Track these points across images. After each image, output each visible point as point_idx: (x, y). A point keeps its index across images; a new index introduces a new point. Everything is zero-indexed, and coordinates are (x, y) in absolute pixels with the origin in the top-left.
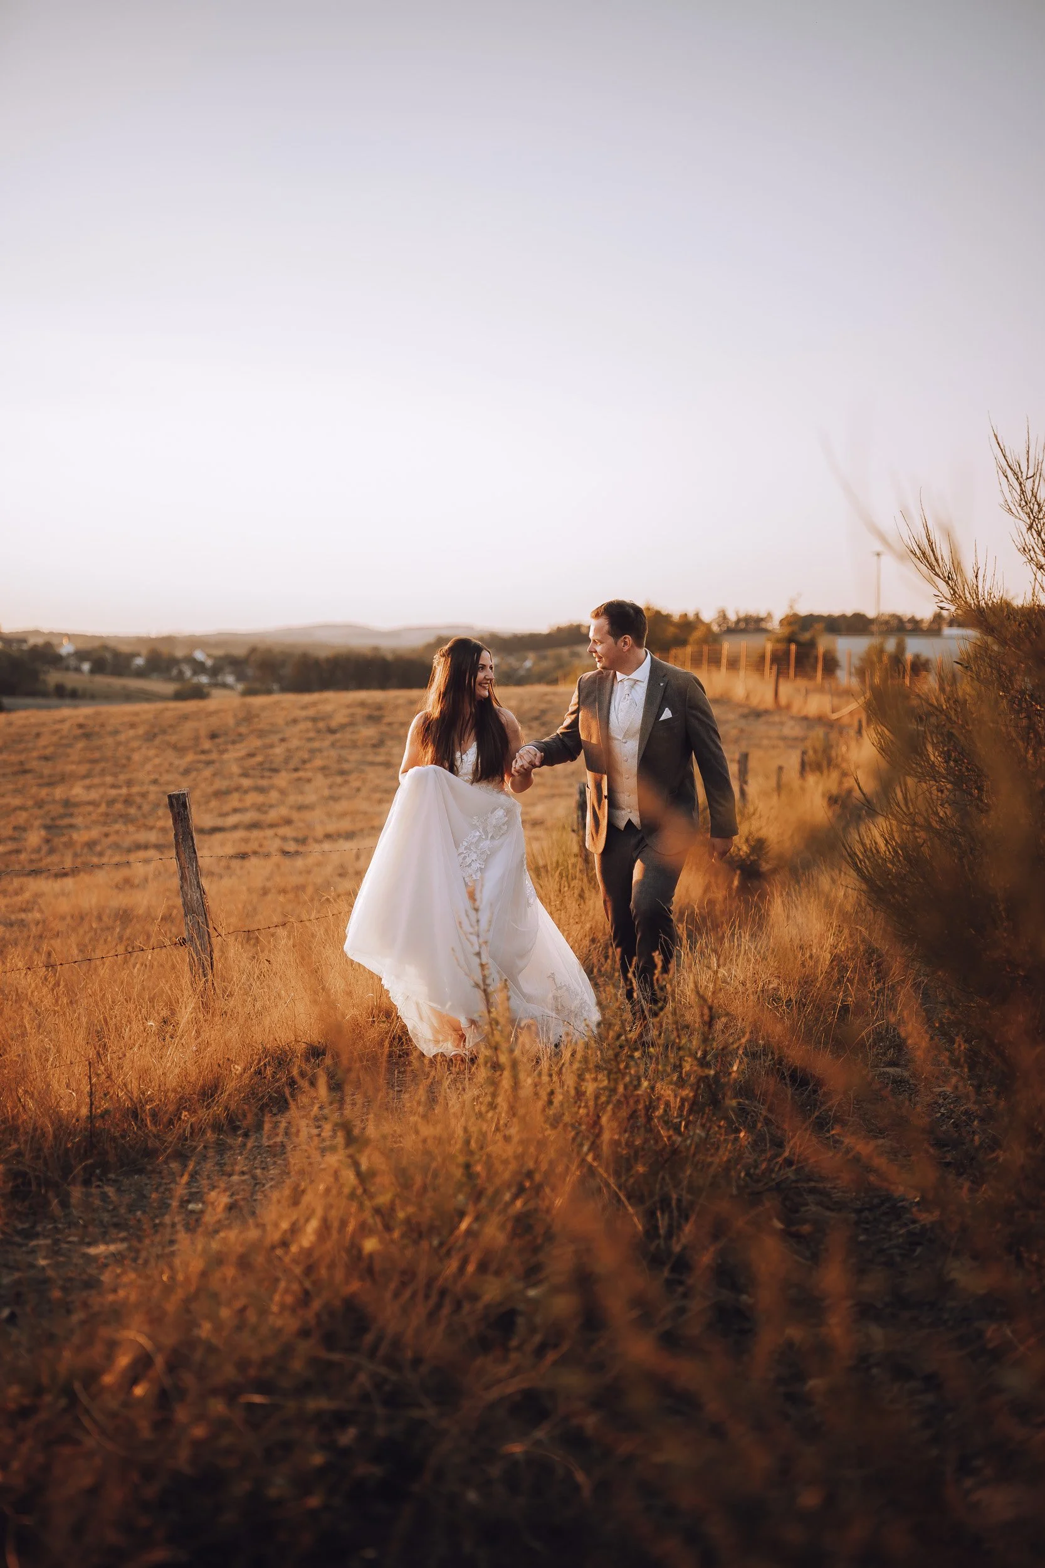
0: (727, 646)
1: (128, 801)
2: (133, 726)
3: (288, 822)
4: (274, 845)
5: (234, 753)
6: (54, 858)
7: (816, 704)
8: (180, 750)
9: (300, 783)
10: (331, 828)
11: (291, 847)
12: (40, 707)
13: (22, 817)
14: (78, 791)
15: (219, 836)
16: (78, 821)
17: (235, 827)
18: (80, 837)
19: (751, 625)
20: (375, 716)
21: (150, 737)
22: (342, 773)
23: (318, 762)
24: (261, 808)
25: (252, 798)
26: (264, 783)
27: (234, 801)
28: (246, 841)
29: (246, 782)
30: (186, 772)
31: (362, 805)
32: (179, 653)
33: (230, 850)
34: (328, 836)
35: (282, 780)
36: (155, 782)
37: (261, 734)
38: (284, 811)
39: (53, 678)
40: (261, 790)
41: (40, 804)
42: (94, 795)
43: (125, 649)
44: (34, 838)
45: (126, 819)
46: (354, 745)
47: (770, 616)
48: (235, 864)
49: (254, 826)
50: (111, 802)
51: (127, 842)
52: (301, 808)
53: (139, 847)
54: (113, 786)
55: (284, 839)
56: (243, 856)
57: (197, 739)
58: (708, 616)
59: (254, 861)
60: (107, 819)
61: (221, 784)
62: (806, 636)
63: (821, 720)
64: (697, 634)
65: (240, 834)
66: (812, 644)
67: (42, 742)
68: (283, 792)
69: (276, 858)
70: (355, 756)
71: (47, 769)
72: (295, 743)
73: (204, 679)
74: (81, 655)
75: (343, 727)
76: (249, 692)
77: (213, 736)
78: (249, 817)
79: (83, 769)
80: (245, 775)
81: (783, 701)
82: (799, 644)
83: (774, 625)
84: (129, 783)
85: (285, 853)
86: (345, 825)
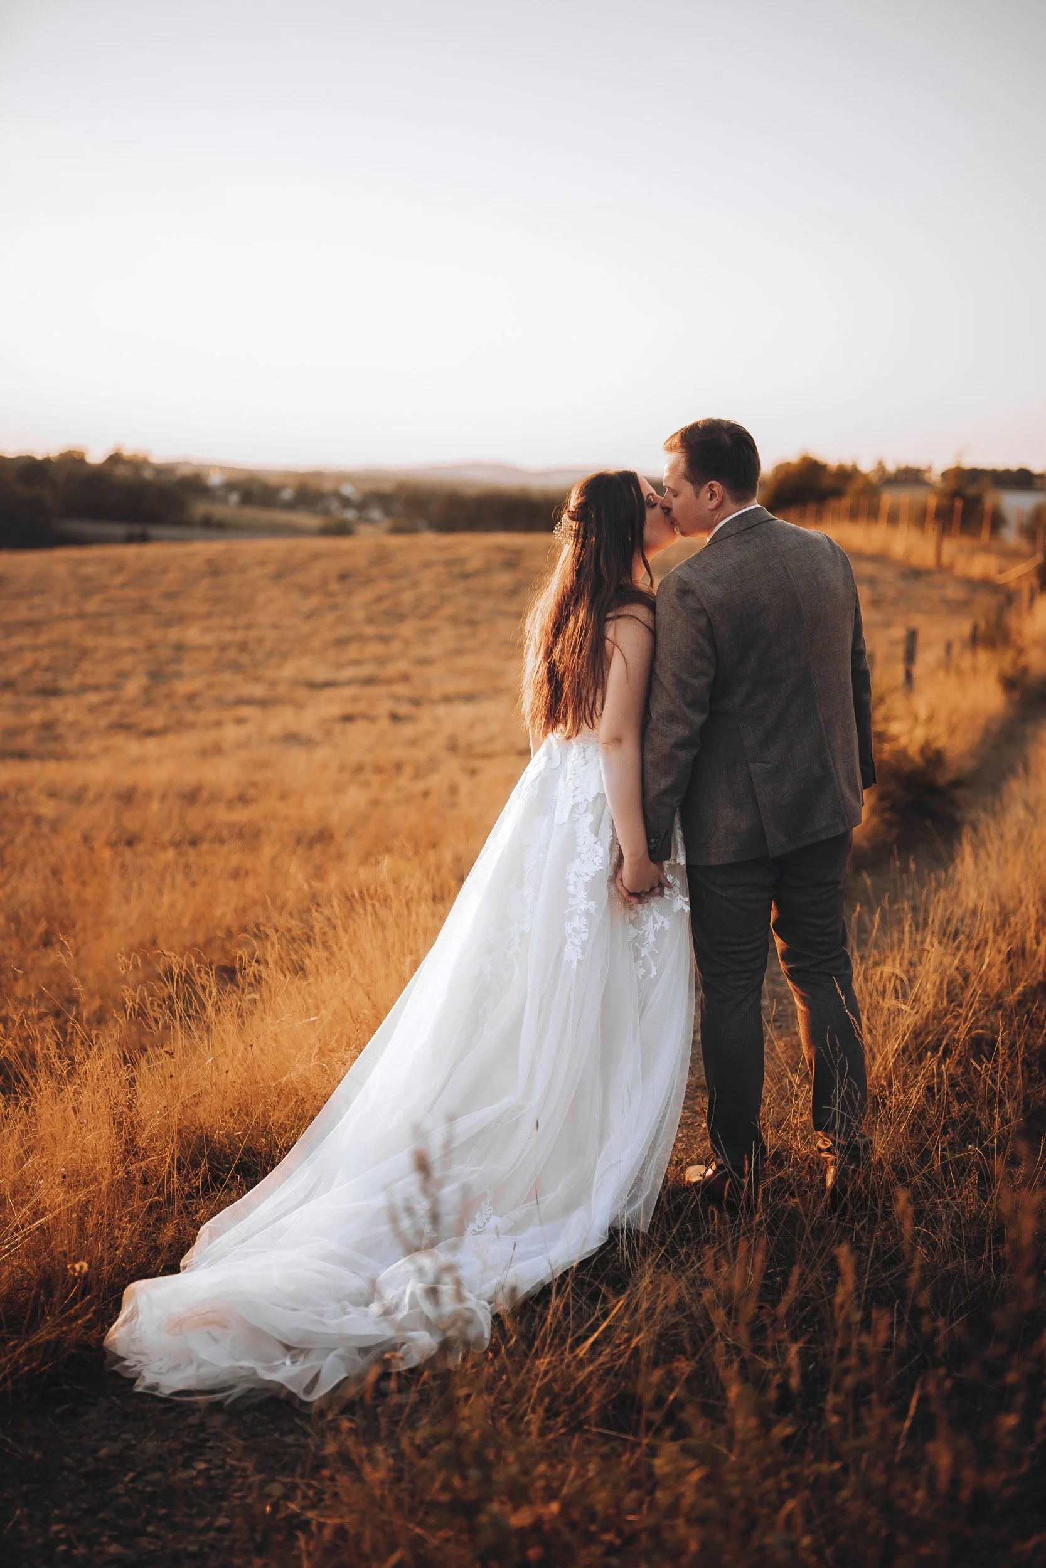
0: (889, 498)
1: (243, 647)
2: (262, 563)
3: (405, 678)
4: (386, 706)
5: (361, 598)
6: (148, 713)
7: (981, 565)
8: (305, 591)
9: (426, 633)
10: (451, 687)
11: (403, 709)
12: (174, 540)
13: (127, 662)
14: (193, 634)
15: (329, 693)
16: (186, 668)
17: (350, 682)
18: (182, 687)
19: (910, 477)
20: (512, 561)
21: (278, 576)
22: (472, 623)
23: (448, 610)
24: (381, 661)
25: (374, 649)
26: (387, 631)
27: (353, 652)
28: (355, 699)
29: (370, 630)
30: (309, 616)
31: (488, 661)
32: (328, 486)
33: (336, 710)
34: (447, 699)
35: (407, 629)
36: (275, 626)
37: (392, 577)
38: (403, 666)
39: (201, 508)
40: (384, 639)
41: (151, 647)
42: (209, 639)
43: (273, 481)
44: (133, 688)
45: (236, 667)
46: (487, 593)
47: (929, 469)
48: (338, 728)
49: (370, 681)
50: (223, 647)
51: (230, 695)
52: (423, 662)
53: (241, 701)
54: (233, 629)
55: (397, 698)
56: (348, 718)
57: (324, 582)
58: (866, 466)
59: (361, 725)
60: (218, 667)
61: (343, 631)
62: (972, 491)
63: (986, 584)
64: (857, 485)
65: (350, 691)
66: (977, 500)
67: (170, 576)
68: (407, 643)
69: (384, 723)
70: (486, 605)
71: (166, 607)
72: (425, 588)
73: (350, 515)
74: (230, 486)
75: (477, 573)
76: (396, 530)
77: (343, 577)
78: (367, 670)
79: (203, 609)
80: (370, 621)
81: (945, 559)
82: (965, 499)
83: (935, 476)
84: (248, 627)
85: (395, 718)
86: (465, 685)
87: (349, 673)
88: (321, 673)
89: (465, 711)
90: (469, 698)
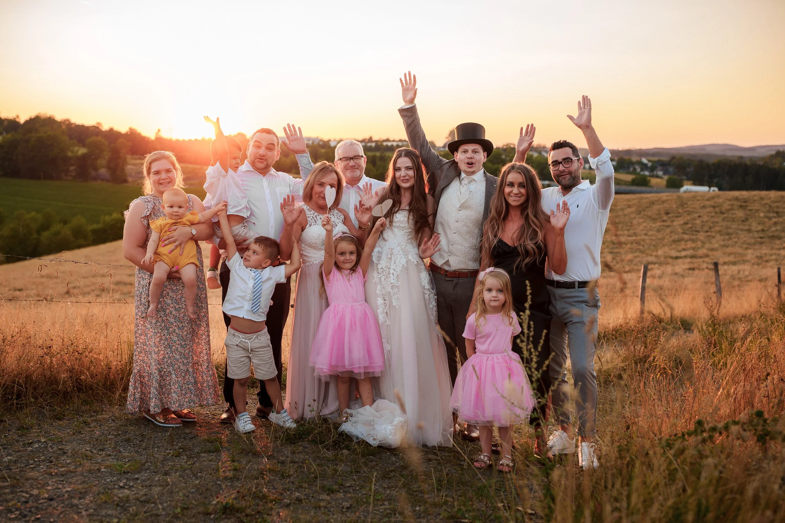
1: (638, 243)
5: (678, 222)
8: (653, 220)
9: (710, 238)
10: (726, 259)
17: (686, 257)
20: (743, 205)
21: (639, 212)
22: (728, 234)
23: (717, 228)
24: (694, 249)
25: (690, 244)
26: (694, 237)
27: (682, 245)
28: (692, 263)
29: (686, 237)
30: (658, 231)
33: (686, 266)
35: (702, 236)
37: (689, 213)
38: (704, 251)
40: (693, 241)
46: (733, 220)
49: (694, 257)
52: (712, 250)
56: (693, 269)
57: (660, 214)
59: (698, 271)
61: (675, 237)
65: (688, 260)
68: (703, 242)
70: (734, 226)
72: (705, 218)
73: (647, 173)
77: (667, 213)
78: (690, 252)
80: (685, 233)
84: (636, 235)
86: (731, 258)
87: (683, 254)
88: (674, 254)
89: (735, 268)
90: (734, 263)
